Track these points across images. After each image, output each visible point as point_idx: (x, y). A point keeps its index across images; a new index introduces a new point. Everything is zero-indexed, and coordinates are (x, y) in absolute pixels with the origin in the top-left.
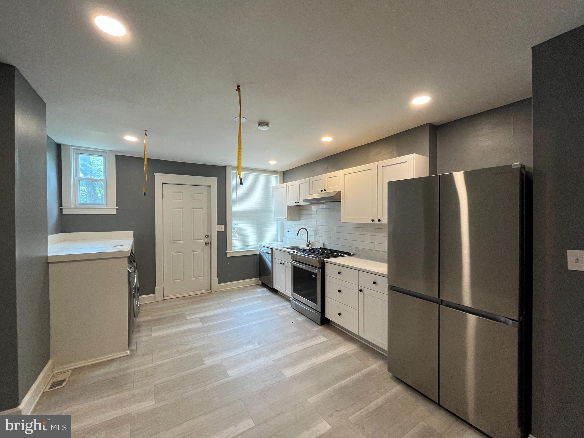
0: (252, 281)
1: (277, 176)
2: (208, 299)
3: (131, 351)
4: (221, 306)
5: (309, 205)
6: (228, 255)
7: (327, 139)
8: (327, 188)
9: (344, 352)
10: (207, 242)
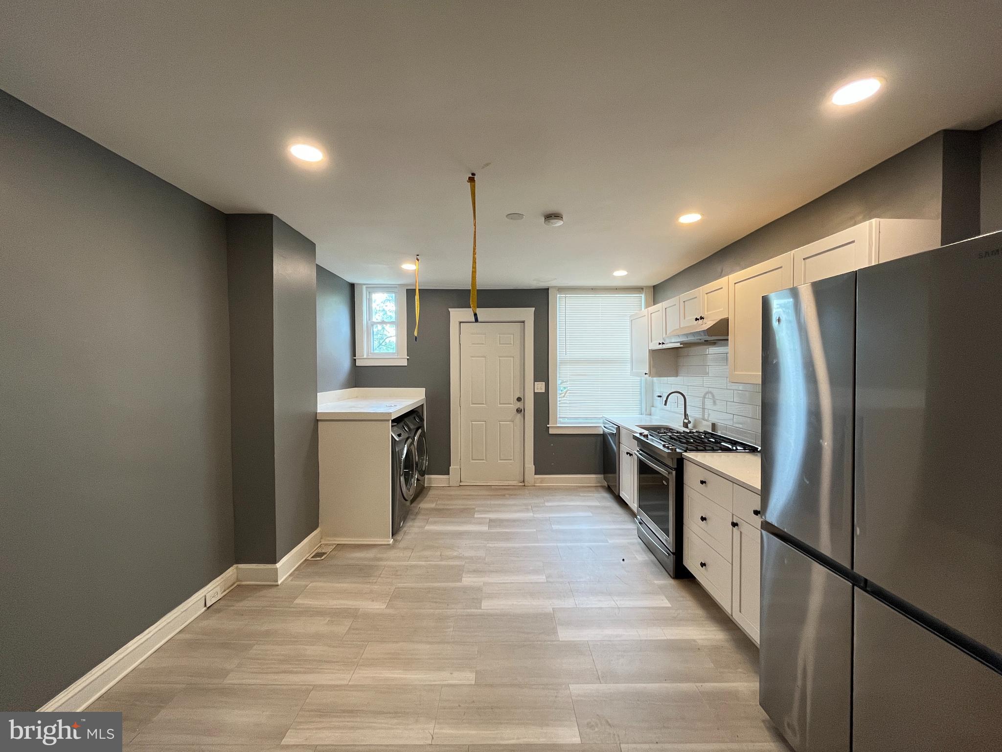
0: (592, 478)
1: (641, 295)
2: (515, 495)
3: (395, 541)
4: (528, 509)
5: (680, 347)
6: (551, 431)
7: (690, 218)
8: (706, 313)
9: (691, 638)
10: (519, 408)
